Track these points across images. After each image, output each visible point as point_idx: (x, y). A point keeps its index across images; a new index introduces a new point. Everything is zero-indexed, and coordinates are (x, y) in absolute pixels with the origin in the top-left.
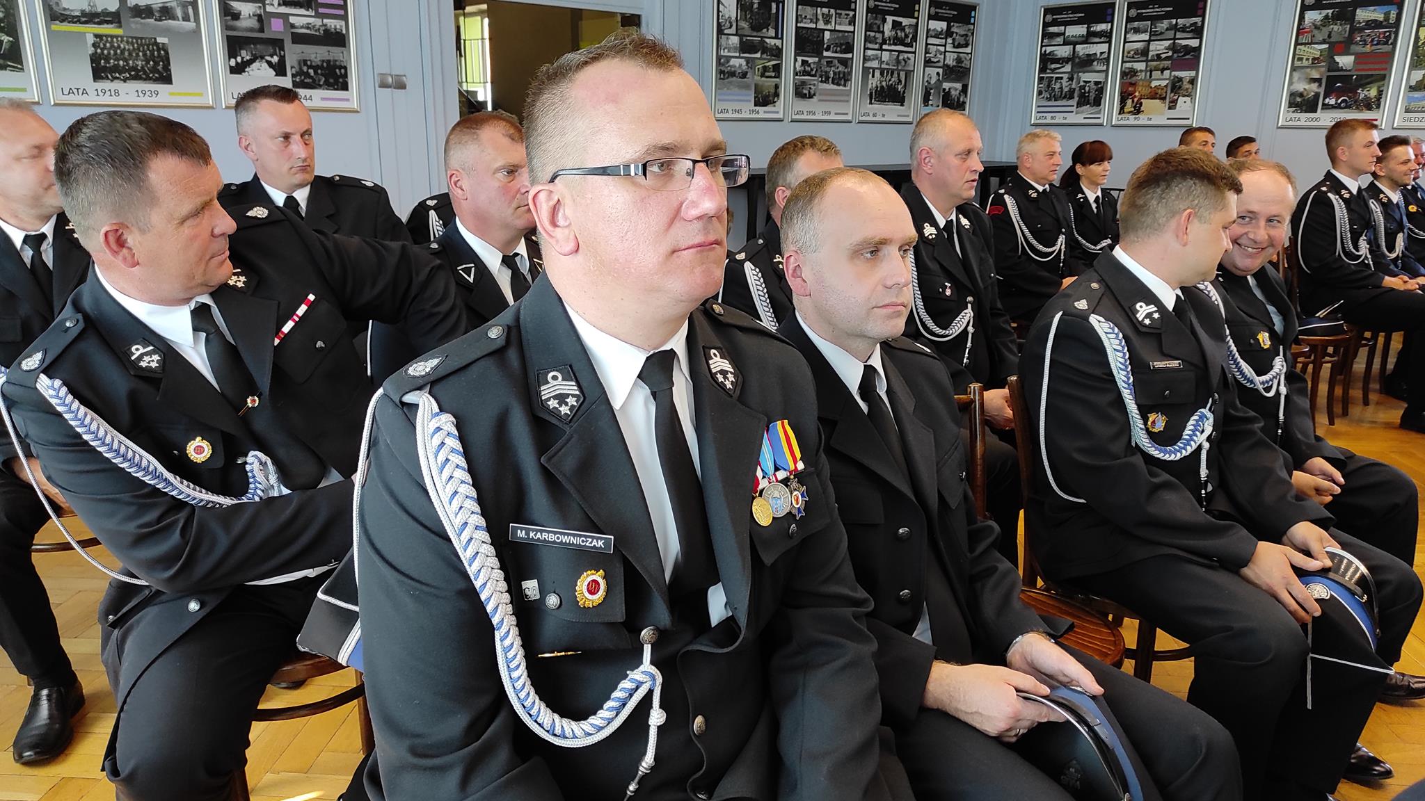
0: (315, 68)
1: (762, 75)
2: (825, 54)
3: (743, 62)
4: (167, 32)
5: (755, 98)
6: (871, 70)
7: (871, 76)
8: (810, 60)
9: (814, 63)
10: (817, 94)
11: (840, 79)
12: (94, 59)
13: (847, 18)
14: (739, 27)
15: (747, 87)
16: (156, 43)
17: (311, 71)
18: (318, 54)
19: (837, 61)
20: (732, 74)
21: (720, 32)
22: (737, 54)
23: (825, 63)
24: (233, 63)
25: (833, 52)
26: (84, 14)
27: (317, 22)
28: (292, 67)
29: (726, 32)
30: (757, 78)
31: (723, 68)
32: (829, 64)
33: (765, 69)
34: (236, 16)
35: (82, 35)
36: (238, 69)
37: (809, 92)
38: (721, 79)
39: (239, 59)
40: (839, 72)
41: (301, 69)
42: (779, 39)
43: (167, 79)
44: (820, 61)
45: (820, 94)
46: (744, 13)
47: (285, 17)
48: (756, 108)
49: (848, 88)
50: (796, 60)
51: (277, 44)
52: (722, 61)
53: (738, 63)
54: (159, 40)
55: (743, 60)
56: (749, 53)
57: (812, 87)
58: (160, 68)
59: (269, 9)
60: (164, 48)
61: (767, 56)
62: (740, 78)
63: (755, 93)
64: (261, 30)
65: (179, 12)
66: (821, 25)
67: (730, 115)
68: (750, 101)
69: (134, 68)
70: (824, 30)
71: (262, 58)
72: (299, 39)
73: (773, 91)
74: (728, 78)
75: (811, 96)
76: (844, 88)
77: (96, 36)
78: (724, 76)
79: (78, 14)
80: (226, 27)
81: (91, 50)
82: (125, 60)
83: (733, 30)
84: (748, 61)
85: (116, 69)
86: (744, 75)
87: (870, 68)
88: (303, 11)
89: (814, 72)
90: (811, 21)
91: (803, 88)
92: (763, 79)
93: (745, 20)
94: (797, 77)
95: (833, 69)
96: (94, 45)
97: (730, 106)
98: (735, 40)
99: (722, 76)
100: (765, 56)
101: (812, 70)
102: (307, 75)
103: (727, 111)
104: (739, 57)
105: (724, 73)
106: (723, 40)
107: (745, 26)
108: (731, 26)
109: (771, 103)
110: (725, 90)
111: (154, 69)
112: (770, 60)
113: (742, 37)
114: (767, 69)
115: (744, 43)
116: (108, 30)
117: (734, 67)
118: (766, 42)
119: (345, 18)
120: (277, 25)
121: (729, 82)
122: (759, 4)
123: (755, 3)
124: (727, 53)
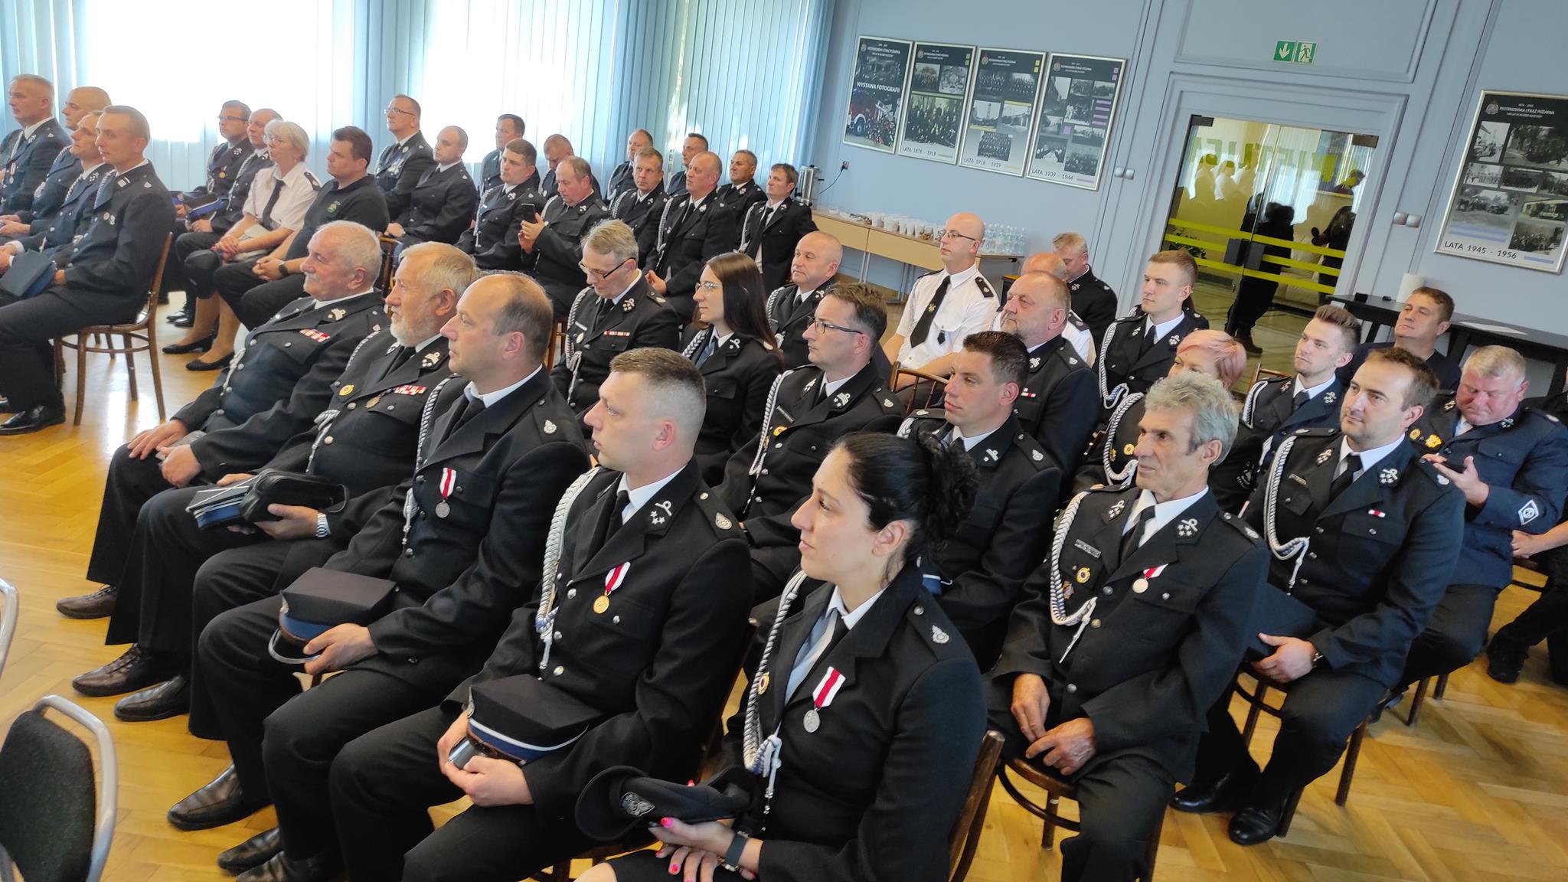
0: (1080, 159)
1: (1535, 214)
3: (1503, 196)
4: (1014, 132)
5: (1513, 238)
12: (981, 144)
14: (1505, 156)
15: (1504, 224)
16: (1007, 138)
17: (1078, 161)
18: (1083, 150)
20: (1482, 207)
21: (1472, 157)
22: (1496, 186)
24: (1038, 152)
26: (984, 120)
27: (1089, 130)
28: (1067, 158)
29: (1481, 159)
30: (1524, 217)
31: (1465, 199)
34: (1048, 124)
35: (980, 131)
36: (1039, 156)
38: (1459, 209)
39: (1042, 150)
41: (1072, 160)
43: (1006, 159)
46: (1519, 140)
47: (1073, 125)
48: (1511, 250)
51: (1064, 141)
52: (1467, 190)
53: (1495, 195)
54: (1010, 136)
55: (1504, 193)
56: (1517, 187)
58: (1005, 151)
59: (1066, 121)
60: (1010, 140)
61: (1549, 192)
62: (1493, 212)
63: (1516, 232)
64: (1058, 133)
65: (1022, 121)
67: (1464, 252)
68: (1504, 241)
69: (995, 151)
71: (1054, 150)
72: (1077, 140)
73: (1549, 234)
74: (1472, 210)
77: (986, 132)
78: (1466, 207)
79: (981, 121)
80: (1041, 130)
81: (981, 139)
82: (992, 146)
83: (1496, 158)
84: (1511, 195)
85: (988, 150)
86: (1501, 210)
88: (1083, 123)
92: (1534, 218)
93: (1521, 147)
96: (983, 137)
97: (1466, 242)
98: (1496, 170)
99: (1462, 207)
100: (1545, 192)
102: (1074, 163)
103: (1461, 246)
104: (1498, 189)
105: (1466, 203)
106: (1475, 168)
107: (1518, 155)
108: (1492, 153)
109: (1541, 250)
110: (1464, 223)
111: (1003, 152)
112: (1552, 198)
113: (1507, 167)
114: (1546, 208)
115: (1510, 173)
116: (990, 129)
117: (1487, 199)
118: (1551, 176)
119: (1105, 128)
120: (1067, 131)
121: (1472, 215)
122: (1551, 132)
123: (1544, 130)
124: (1476, 182)
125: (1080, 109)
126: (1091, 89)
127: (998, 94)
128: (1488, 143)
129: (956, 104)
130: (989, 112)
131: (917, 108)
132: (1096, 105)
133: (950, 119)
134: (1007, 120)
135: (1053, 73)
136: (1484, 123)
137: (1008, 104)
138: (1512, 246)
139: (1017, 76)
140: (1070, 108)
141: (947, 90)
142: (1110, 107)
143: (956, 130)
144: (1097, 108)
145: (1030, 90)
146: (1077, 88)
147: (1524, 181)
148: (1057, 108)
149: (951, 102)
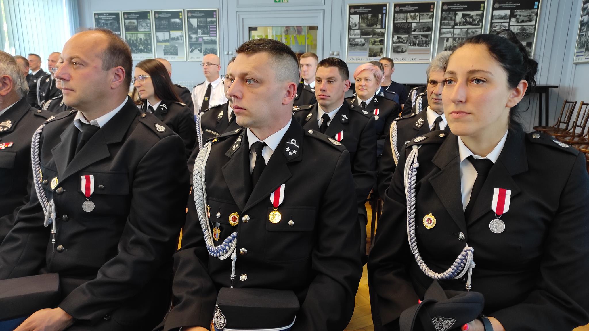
0: (209, 50)
1: (373, 44)
2: (413, 33)
3: (363, 40)
4: (178, 43)
5: (369, 54)
6: (446, 39)
7: (445, 41)
8: (403, 36)
9: (405, 38)
10: (407, 51)
11: (423, 44)
12: (164, 50)
13: (427, 16)
14: (360, 26)
15: (365, 49)
16: (175, 46)
17: (208, 51)
18: (210, 46)
19: (421, 36)
20: (357, 45)
21: (350, 28)
23: (413, 37)
24: (191, 50)
25: (418, 32)
26: (163, 40)
27: (210, 38)
28: (204, 50)
29: (353, 28)
30: (371, 46)
31: (351, 43)
32: (416, 37)
33: (375, 42)
34: (191, 38)
35: (162, 45)
36: (191, 52)
37: (402, 51)
38: (350, 47)
39: (192, 49)
40: (422, 41)
41: (206, 51)
42: (383, 29)
43: (177, 54)
44: (409, 36)
45: (409, 51)
46: (363, 20)
47: (202, 37)
48: (369, 58)
49: (429, 47)
50: (393, 37)
51: (200, 44)
52: (351, 40)
53: (360, 40)
55: (363, 39)
56: (366, 36)
57: (404, 48)
58: (176, 52)
59: (199, 36)
60: (177, 47)
61: (376, 36)
62: (361, 46)
63: (369, 52)
64: (197, 41)
65: (180, 38)
66: (410, 20)
67: (355, 61)
68: (366, 55)
69: (171, 52)
70: (411, 23)
71: (197, 48)
72: (206, 43)
73: (379, 50)
74: (354, 46)
75: (403, 52)
76: (426, 48)
77: (165, 45)
79: (162, 41)
80: (189, 41)
81: (164, 48)
82: (170, 50)
83: (357, 28)
84: (365, 39)
85: (168, 52)
86: (363, 45)
87: (445, 37)
88: (206, 36)
89: (405, 42)
90: (403, 19)
91: (398, 49)
92: (374, 46)
93: (364, 22)
94: (394, 44)
95: (418, 39)
96: (164, 47)
97: (355, 57)
98: (358, 31)
99: (351, 46)
100: (375, 36)
101: (404, 40)
103: (354, 59)
104: (360, 38)
105: (352, 44)
106: (352, 32)
107: (364, 25)
108: (356, 26)
109: (378, 56)
110: (353, 51)
111: (175, 52)
112: (378, 38)
113: (361, 30)
114: (376, 42)
115: (363, 32)
116: (167, 44)
117: (358, 42)
118: (375, 31)
119: (216, 36)
120: (200, 40)
121: (354, 48)
122: (372, 16)
123: (370, 16)
124: (353, 37)
125: (204, 30)
126: (206, 22)
127: (166, 28)
128: (354, 22)
129: (148, 35)
130: (164, 37)
131: (130, 39)
132: (210, 28)
133: (147, 42)
134: (173, 39)
135: (188, 17)
136: (351, 16)
137: (172, 32)
138: (369, 56)
139: (173, 20)
140: (199, 31)
141: (142, 30)
142: (216, 28)
143: (151, 45)
144: (211, 29)
145: (180, 25)
146: (200, 22)
147: (368, 34)
148: (194, 31)
149: (145, 35)
